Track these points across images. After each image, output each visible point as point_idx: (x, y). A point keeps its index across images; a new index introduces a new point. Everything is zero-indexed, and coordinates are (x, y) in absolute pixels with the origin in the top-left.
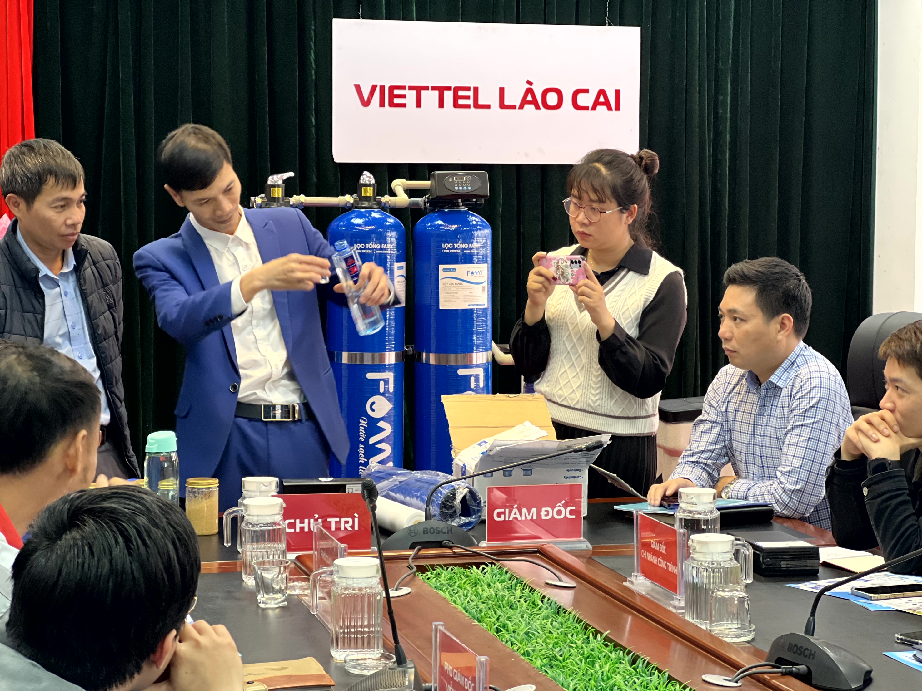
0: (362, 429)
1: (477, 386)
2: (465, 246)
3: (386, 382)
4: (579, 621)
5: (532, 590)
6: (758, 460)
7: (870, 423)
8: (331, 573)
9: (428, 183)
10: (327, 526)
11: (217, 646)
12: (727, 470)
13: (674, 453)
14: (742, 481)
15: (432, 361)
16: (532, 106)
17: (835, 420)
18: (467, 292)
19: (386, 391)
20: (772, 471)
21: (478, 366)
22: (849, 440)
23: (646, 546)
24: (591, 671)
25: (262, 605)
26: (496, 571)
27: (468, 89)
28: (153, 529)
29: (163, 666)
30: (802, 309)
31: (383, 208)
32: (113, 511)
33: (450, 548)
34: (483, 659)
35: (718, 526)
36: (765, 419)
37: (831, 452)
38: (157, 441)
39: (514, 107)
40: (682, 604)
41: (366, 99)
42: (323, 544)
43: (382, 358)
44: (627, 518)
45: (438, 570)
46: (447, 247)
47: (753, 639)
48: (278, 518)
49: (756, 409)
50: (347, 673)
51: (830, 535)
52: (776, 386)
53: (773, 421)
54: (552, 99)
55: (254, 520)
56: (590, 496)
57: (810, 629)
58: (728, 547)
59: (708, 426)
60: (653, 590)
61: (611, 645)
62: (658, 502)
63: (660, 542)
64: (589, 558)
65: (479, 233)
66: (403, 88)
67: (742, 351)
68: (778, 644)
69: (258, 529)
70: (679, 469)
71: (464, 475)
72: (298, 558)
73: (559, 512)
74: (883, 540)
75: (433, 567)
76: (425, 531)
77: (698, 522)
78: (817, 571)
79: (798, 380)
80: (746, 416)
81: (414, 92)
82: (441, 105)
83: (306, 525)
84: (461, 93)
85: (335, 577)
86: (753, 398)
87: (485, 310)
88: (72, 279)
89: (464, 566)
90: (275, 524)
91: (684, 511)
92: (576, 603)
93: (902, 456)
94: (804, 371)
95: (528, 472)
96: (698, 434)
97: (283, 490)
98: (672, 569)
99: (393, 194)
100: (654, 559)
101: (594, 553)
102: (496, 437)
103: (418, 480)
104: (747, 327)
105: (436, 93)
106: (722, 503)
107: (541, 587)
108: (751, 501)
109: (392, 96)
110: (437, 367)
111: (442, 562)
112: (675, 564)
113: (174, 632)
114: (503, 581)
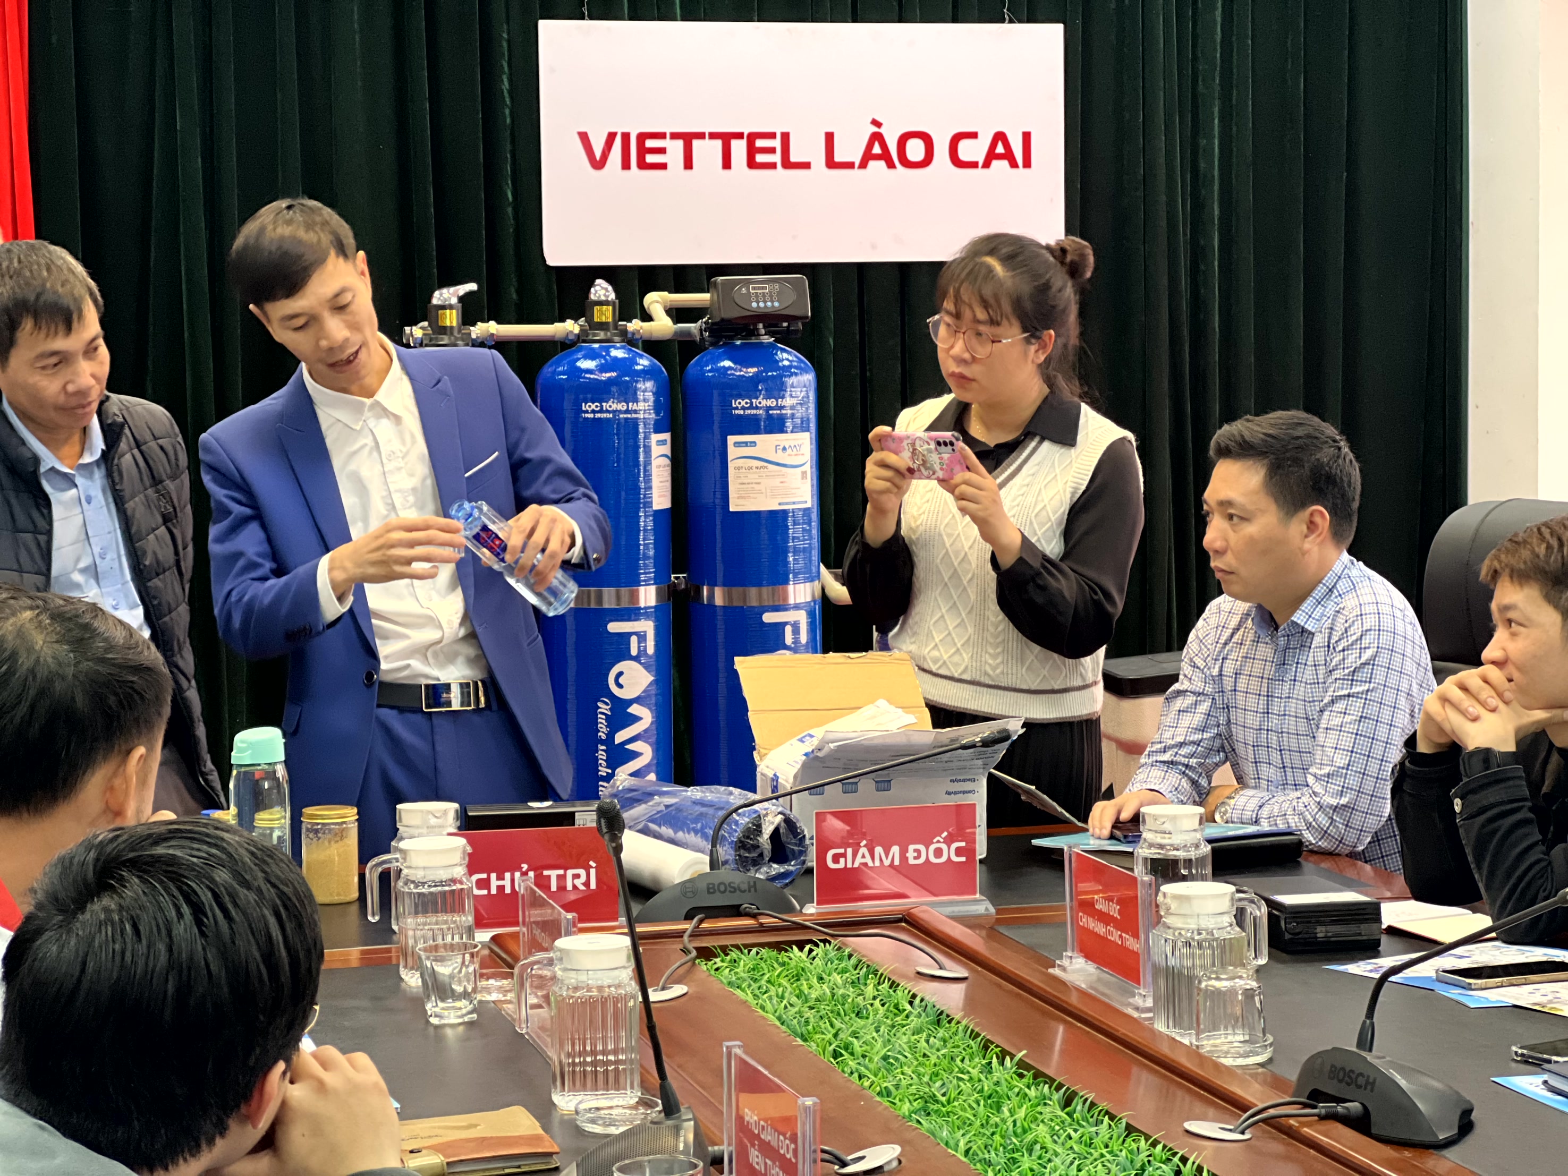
0: (601, 719)
1: (796, 641)
2: (771, 403)
3: (642, 637)
4: (974, 1036)
5: (894, 985)
6: (1276, 757)
7: (1464, 688)
8: (551, 962)
9: (706, 296)
10: (543, 883)
11: (355, 1088)
12: (1224, 775)
13: (1133, 749)
14: (1249, 792)
15: (719, 600)
16: (882, 164)
17: (1404, 686)
18: (776, 482)
19: (642, 652)
20: (1299, 774)
21: (797, 607)
22: (1429, 718)
23: (1087, 907)
24: (995, 1119)
25: (434, 1021)
26: (832, 954)
27: (772, 136)
28: (242, 892)
29: (264, 1124)
30: (1346, 500)
31: (630, 341)
32: (172, 861)
33: (754, 916)
34: (809, 1102)
35: (1209, 870)
36: (1286, 686)
37: (1399, 740)
38: (251, 745)
39: (850, 165)
40: (1149, 1003)
41: (598, 155)
42: (536, 914)
43: (634, 597)
44: (1054, 859)
45: (734, 954)
46: (740, 405)
47: (1270, 1060)
48: (460, 871)
49: (1270, 670)
50: (580, 1132)
51: (1400, 882)
52: (1304, 630)
53: (1300, 690)
54: (915, 150)
55: (419, 875)
56: (990, 824)
57: (1366, 1040)
58: (1225, 905)
59: (1190, 699)
60: (1099, 980)
61: (1029, 1075)
62: (1106, 832)
63: (1110, 899)
64: (991, 929)
65: (793, 380)
66: (662, 136)
67: (1243, 571)
68: (1311, 1067)
69: (425, 890)
70: (1141, 775)
71: (776, 794)
72: (494, 939)
73: (938, 853)
74: (1487, 888)
75: (725, 950)
76: (711, 890)
77: (1175, 862)
78: (1377, 943)
79: (1341, 619)
80: (1254, 683)
81: (680, 143)
82: (727, 164)
83: (507, 883)
84: (760, 143)
85: (558, 970)
86: (1265, 651)
87: (806, 511)
88: (99, 475)
89: (779, 947)
90: (454, 881)
91: (1151, 845)
92: (970, 1004)
93: (1518, 744)
94: (1350, 602)
95: (884, 785)
96: (1173, 715)
97: (467, 824)
98: (1131, 943)
99: (647, 317)
100: (1100, 929)
101: (999, 921)
102: (829, 727)
103: (696, 803)
104: (1251, 529)
105: (718, 143)
106: (1214, 831)
107: (908, 979)
108: (1265, 827)
109: (643, 151)
110: (727, 609)
111: (740, 940)
112: (1136, 936)
113: (281, 1066)
114: (845, 971)
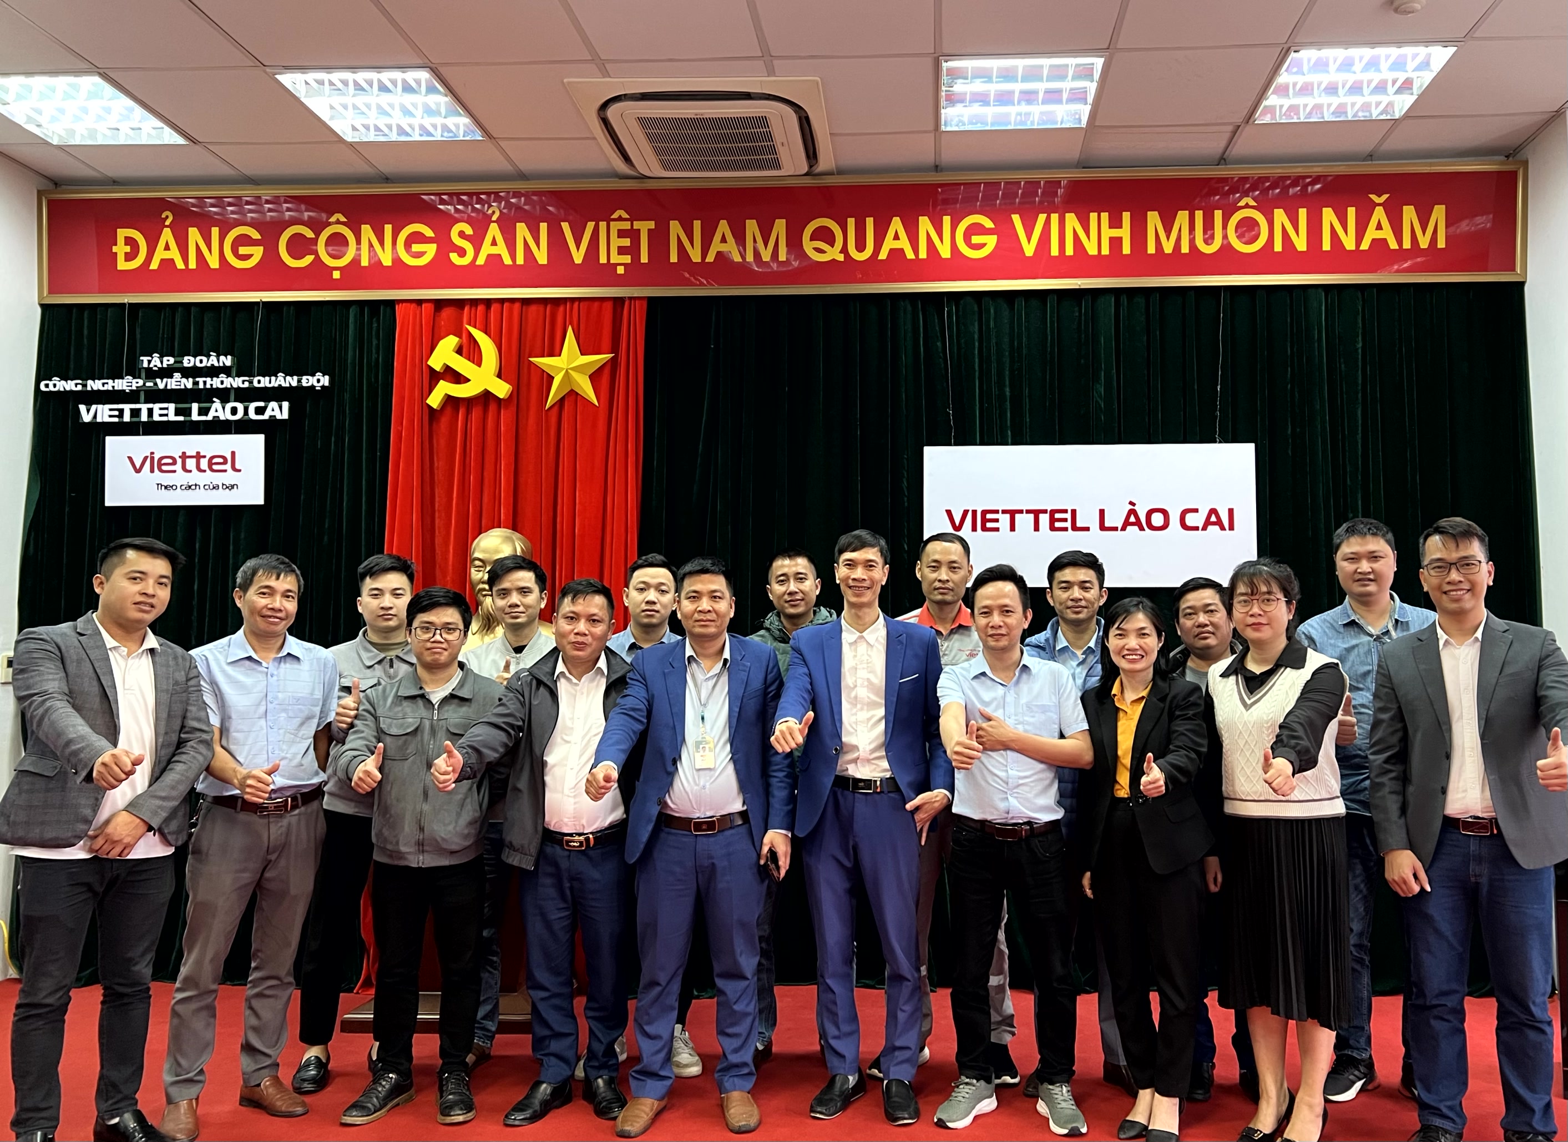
16: (1136, 528)
27: (1065, 511)
39: (1115, 529)
41: (957, 522)
54: (1157, 519)
66: (997, 512)
81: (1008, 516)
82: (1037, 528)
84: (1057, 516)
105: (1032, 516)
109: (984, 521)
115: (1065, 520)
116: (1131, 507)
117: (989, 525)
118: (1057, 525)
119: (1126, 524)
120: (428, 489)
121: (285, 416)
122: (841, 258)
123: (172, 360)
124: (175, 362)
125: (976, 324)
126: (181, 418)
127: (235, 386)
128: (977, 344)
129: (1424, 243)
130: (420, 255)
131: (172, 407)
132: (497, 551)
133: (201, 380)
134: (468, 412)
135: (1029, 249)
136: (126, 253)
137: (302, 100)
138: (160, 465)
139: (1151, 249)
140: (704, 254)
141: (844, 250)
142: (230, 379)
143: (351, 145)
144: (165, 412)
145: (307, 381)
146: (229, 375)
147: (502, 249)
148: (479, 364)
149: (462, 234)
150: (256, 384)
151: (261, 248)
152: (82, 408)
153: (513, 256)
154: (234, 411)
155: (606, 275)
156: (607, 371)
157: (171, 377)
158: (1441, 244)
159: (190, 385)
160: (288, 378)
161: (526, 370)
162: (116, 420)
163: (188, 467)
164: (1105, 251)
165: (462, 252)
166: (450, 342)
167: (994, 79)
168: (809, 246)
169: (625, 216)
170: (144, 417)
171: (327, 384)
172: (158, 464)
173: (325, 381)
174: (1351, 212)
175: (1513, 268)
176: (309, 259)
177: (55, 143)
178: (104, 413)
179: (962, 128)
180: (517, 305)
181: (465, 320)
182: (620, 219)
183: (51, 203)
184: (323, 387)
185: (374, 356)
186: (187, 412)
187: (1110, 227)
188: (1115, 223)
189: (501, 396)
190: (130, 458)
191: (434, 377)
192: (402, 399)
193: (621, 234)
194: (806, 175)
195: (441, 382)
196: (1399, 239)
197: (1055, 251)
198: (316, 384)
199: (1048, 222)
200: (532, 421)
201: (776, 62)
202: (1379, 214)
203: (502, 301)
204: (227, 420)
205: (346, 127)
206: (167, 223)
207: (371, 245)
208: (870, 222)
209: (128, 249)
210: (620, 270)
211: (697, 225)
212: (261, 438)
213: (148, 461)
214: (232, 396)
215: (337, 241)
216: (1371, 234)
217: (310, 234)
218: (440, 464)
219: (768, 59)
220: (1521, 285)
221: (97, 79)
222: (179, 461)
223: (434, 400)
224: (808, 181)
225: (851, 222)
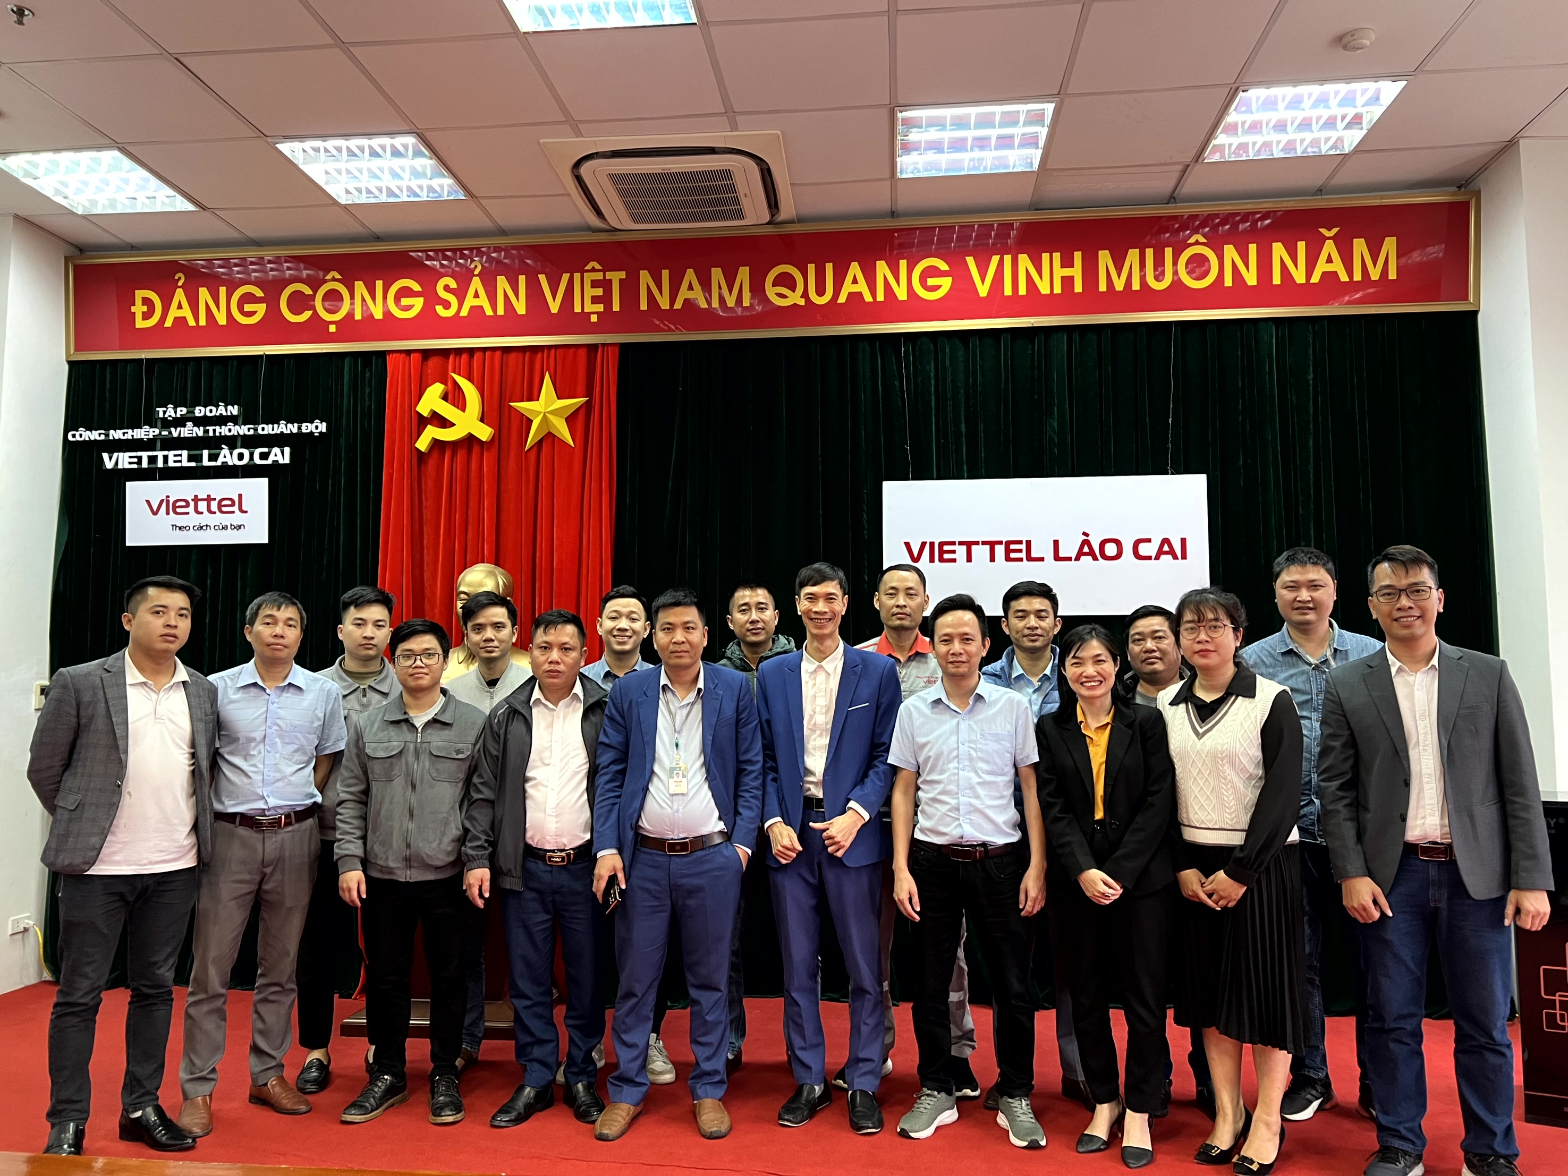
16: (1089, 558)
27: (1020, 542)
39: (1069, 559)
41: (916, 555)
54: (1111, 549)
66: (953, 543)
81: (964, 548)
82: (992, 559)
84: (1013, 547)
105: (987, 547)
109: (942, 552)
115: (1020, 551)
116: (1085, 538)
117: (946, 556)
118: (1013, 555)
119: (1080, 554)
120: (417, 526)
121: (287, 461)
122: (802, 302)
123: (184, 410)
124: (188, 412)
125: (933, 364)
126: (193, 464)
127: (241, 433)
128: (933, 382)
129: (1375, 275)
130: (408, 308)
131: (185, 453)
132: (481, 585)
133: (211, 429)
134: (453, 455)
135: (983, 290)
136: (143, 313)
137: (301, 166)
138: (175, 507)
139: (1103, 287)
140: (672, 302)
141: (805, 295)
142: (237, 427)
143: (345, 207)
144: (179, 458)
145: (307, 428)
146: (236, 424)
147: (483, 301)
148: (463, 410)
149: (447, 288)
150: (260, 432)
151: (264, 305)
152: (105, 456)
153: (494, 307)
154: (241, 456)
155: (580, 323)
156: (582, 412)
157: (185, 426)
158: (1392, 275)
159: (201, 434)
160: (289, 425)
161: (506, 415)
162: (135, 466)
163: (200, 510)
164: (1058, 290)
165: (447, 305)
166: (437, 389)
167: (948, 128)
168: (771, 292)
169: (598, 267)
170: (160, 464)
171: (324, 430)
172: (173, 507)
173: (323, 427)
174: (1301, 246)
175: (1466, 298)
176: (307, 314)
177: (80, 213)
178: (124, 460)
179: (917, 175)
180: (498, 353)
181: (450, 369)
182: (593, 270)
183: (76, 268)
184: (321, 433)
185: (367, 403)
186: (199, 459)
187: (1063, 266)
188: (1067, 262)
189: (484, 439)
190: (148, 502)
191: (423, 422)
192: (393, 444)
193: (595, 284)
194: (768, 223)
195: (429, 426)
196: (1350, 271)
197: (1008, 291)
198: (314, 430)
199: (1001, 263)
200: (512, 463)
201: (738, 118)
202: (1329, 247)
203: (484, 350)
204: (235, 466)
205: (339, 191)
206: (180, 284)
207: (363, 300)
208: (829, 267)
209: (145, 309)
210: (594, 318)
211: (665, 273)
212: (264, 482)
213: (164, 504)
214: (239, 444)
215: (333, 297)
216: (1322, 267)
217: (308, 291)
218: (428, 503)
219: (731, 115)
220: (1475, 314)
221: (116, 153)
222: (192, 504)
223: (423, 444)
224: (770, 230)
225: (811, 268)
